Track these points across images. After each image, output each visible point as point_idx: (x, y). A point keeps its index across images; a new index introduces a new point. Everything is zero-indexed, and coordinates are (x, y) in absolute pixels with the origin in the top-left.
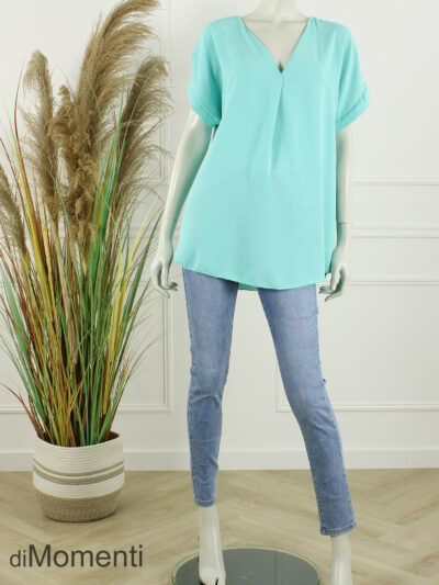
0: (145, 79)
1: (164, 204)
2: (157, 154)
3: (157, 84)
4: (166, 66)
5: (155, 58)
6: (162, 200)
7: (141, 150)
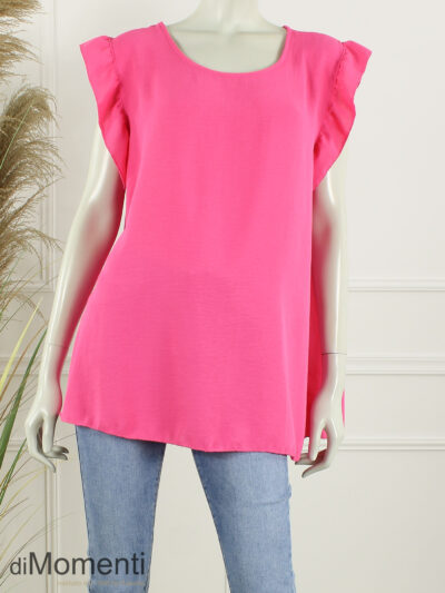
0: (15, 123)
1: (47, 323)
2: (36, 243)
3: (35, 132)
4: (50, 103)
5: (33, 91)
6: (43, 317)
7: (10, 237)
